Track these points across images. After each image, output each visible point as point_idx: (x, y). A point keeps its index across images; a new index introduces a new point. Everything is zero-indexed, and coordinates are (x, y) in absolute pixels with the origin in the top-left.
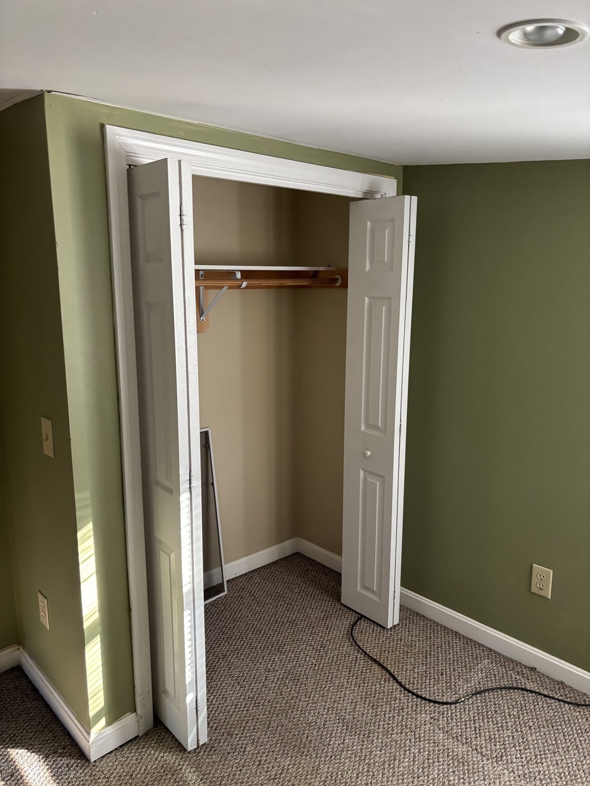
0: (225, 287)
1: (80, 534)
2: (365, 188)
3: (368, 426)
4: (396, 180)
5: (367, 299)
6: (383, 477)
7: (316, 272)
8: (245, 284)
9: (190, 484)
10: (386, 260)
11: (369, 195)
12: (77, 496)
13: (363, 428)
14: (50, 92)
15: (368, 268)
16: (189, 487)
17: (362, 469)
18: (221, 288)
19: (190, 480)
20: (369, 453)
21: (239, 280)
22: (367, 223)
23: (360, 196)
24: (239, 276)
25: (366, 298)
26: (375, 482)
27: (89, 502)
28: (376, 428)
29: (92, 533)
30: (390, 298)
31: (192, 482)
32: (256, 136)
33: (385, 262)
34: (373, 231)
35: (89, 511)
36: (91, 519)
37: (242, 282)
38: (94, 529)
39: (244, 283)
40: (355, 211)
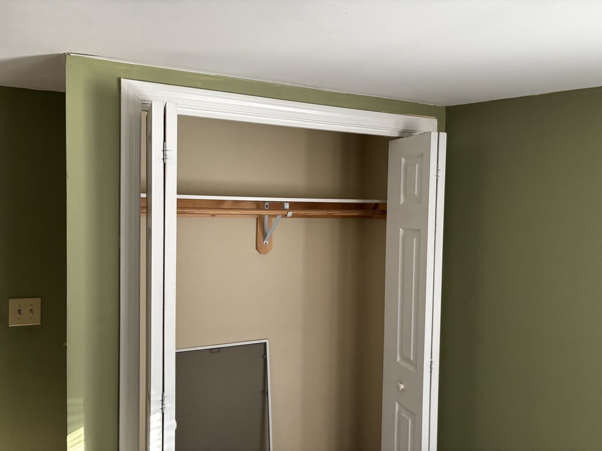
0: (278, 216)
1: (70, 438)
2: (401, 128)
3: (403, 358)
4: (436, 120)
5: (401, 231)
6: (414, 414)
7: (376, 204)
8: (290, 214)
9: (163, 404)
10: (416, 194)
11: (406, 133)
12: (69, 401)
13: (398, 359)
14: (69, 54)
15: (402, 200)
16: (161, 407)
17: (397, 402)
18: (275, 216)
19: (162, 401)
20: (402, 387)
21: (286, 210)
22: (401, 159)
23: (397, 135)
24: (287, 206)
25: (401, 229)
26: (407, 418)
27: (82, 408)
28: (407, 360)
29: (83, 438)
30: (419, 230)
31: (165, 403)
32: (277, 84)
33: (415, 195)
34: (406, 166)
35: (82, 416)
36: (83, 424)
37: (288, 212)
38: (86, 433)
39: (289, 212)
40: (393, 148)
